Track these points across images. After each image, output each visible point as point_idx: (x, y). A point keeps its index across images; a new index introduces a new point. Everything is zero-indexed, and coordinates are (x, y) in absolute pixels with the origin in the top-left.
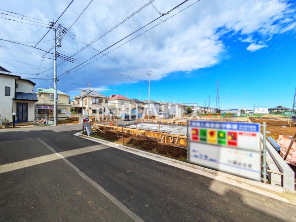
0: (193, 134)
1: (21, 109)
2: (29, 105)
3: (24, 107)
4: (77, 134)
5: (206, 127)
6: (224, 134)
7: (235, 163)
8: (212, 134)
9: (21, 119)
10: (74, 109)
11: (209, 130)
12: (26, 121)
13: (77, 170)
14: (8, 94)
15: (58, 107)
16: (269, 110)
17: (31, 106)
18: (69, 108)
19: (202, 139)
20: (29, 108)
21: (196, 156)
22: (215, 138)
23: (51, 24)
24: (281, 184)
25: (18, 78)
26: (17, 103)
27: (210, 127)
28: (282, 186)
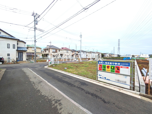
0: (99, 67)
1: (20, 55)
2: (23, 53)
3: (21, 54)
4: (46, 67)
5: (105, 64)
6: (114, 67)
7: (118, 81)
8: (108, 67)
9: (20, 59)
10: (44, 55)
11: (107, 65)
12: (22, 60)
13: (47, 82)
14: (14, 47)
15: (36, 54)
16: (149, 55)
17: (24, 53)
18: (41, 54)
19: (103, 70)
20: (23, 54)
21: (101, 78)
22: (110, 69)
23: (33, 14)
24: (139, 91)
25: (18, 40)
26: (18, 52)
27: (107, 64)
28: (140, 92)
